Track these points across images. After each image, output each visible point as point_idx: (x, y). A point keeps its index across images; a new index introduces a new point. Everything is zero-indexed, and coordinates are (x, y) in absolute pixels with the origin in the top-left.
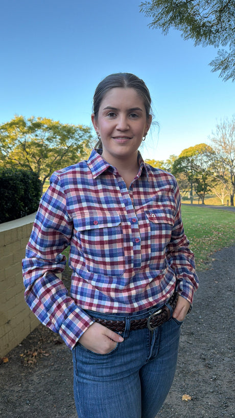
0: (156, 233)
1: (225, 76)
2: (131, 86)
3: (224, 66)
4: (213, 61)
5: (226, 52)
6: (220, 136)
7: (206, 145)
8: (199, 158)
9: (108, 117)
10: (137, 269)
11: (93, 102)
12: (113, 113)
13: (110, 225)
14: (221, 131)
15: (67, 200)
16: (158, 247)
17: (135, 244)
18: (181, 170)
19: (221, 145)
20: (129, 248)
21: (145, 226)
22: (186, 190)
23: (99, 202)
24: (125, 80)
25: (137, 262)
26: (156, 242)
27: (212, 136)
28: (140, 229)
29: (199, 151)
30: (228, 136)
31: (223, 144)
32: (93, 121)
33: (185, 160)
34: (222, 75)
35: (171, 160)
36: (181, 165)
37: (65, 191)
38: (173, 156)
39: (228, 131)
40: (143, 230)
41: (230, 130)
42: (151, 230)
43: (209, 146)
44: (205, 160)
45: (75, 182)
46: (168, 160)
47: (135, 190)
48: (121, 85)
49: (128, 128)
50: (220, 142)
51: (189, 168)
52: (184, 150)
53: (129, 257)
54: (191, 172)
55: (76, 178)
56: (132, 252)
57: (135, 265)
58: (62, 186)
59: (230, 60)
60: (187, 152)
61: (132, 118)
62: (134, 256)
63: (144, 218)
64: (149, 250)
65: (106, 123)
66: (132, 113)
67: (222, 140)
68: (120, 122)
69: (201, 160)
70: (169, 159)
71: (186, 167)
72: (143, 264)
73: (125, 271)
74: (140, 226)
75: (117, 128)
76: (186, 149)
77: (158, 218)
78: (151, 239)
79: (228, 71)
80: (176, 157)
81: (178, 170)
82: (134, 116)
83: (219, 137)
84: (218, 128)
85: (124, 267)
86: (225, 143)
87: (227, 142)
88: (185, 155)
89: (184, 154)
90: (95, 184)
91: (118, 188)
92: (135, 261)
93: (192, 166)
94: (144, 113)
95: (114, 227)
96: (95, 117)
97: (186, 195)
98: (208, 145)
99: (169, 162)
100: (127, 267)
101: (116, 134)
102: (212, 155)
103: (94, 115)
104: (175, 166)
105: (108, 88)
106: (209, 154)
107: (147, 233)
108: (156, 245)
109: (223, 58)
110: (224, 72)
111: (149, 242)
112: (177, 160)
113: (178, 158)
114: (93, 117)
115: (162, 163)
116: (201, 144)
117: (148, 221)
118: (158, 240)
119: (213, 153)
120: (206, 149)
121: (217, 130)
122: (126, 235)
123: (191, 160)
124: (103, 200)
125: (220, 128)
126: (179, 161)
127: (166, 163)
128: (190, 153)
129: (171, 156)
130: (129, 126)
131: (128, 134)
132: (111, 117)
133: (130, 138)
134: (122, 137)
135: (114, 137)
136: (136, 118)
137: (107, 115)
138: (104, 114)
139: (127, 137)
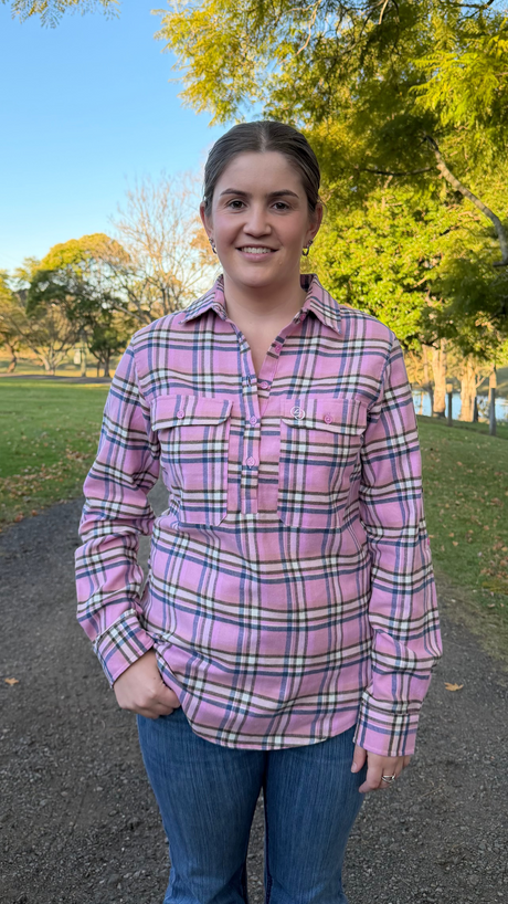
2: (273, 147)
6: (136, 219)
7: (108, 238)
9: (230, 209)
12: (239, 201)
14: (138, 206)
19: (140, 241)
24: (262, 136)
30: (153, 218)
31: (144, 238)
35: (28, 270)
36: (51, 282)
38: (33, 261)
43: (113, 242)
44: (107, 274)
46: (19, 270)
48: (254, 147)
49: (268, 230)
50: (137, 232)
51: (71, 290)
52: (56, 247)
60: (62, 252)
61: (279, 210)
65: (226, 220)
66: (276, 201)
67: (141, 228)
68: (253, 218)
69: (98, 272)
70: (23, 267)
71: (62, 288)
75: (246, 229)
76: (62, 245)
80: (39, 263)
81: (43, 293)
82: (281, 206)
83: (133, 221)
84: (132, 199)
86: (148, 236)
89: (56, 255)
93: (77, 287)
94: (303, 202)
96: (206, 210)
98: (112, 237)
99: (23, 275)
101: (244, 240)
103: (203, 205)
104: (35, 285)
114: (202, 210)
115: (5, 277)
116: (97, 235)
119: (126, 258)
120: (108, 248)
121: (128, 205)
125: (135, 200)
126: (44, 276)
127: (15, 277)
128: (70, 255)
129: (27, 260)
130: (272, 227)
131: (269, 242)
132: (235, 210)
133: (273, 250)
134: (257, 247)
135: (240, 249)
136: (285, 210)
137: (228, 205)
138: (221, 202)
139: (267, 248)
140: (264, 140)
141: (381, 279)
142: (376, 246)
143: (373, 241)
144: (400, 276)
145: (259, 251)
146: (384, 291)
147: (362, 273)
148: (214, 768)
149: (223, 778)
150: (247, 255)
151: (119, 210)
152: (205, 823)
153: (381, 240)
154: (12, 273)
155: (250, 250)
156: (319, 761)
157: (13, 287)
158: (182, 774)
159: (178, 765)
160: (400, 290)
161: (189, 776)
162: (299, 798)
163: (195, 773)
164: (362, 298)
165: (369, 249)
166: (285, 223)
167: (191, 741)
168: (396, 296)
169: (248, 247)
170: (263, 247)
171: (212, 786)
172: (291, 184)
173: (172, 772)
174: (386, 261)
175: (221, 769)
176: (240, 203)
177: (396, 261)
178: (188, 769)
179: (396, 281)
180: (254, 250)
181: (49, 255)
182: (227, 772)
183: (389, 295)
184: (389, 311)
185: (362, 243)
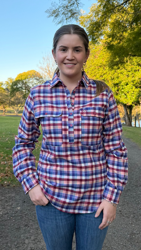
0: (86, 122)
1: (56, 21)
2: (75, 33)
3: (56, 15)
4: (48, 10)
5: (57, 4)
6: (45, 65)
7: (36, 72)
8: (31, 81)
9: (62, 51)
10: (72, 143)
11: (53, 42)
12: (65, 49)
13: (54, 116)
14: (46, 61)
15: (34, 102)
16: (87, 131)
17: (70, 127)
18: (17, 89)
19: (47, 72)
20: (65, 130)
21: (78, 117)
22: (22, 105)
23: (52, 103)
24: (71, 30)
25: (71, 139)
26: (85, 128)
27: (40, 65)
28: (75, 119)
29: (31, 76)
30: (51, 65)
31: (48, 71)
32: (53, 53)
33: (21, 82)
34: (54, 20)
35: (9, 82)
36: (17, 85)
37: (33, 97)
38: (10, 79)
39: (51, 62)
40: (76, 120)
41: (52, 61)
42: (82, 120)
43: (38, 73)
44: (36, 83)
45: (39, 92)
46: (6, 82)
47: (77, 95)
48: (70, 33)
49: (74, 58)
50: (46, 69)
51: (24, 88)
52: (19, 74)
53: (66, 135)
54: (25, 92)
55: (40, 90)
56: (68, 132)
57: (70, 141)
58: (32, 94)
59: (59, 10)
60: (21, 76)
61: (77, 52)
62: (69, 135)
63: (78, 113)
64: (80, 132)
65: (61, 55)
66: (76, 49)
67: (47, 68)
68: (69, 54)
69: (32, 82)
70: (8, 81)
71: (21, 87)
72: (76, 140)
73: (63, 143)
74: (75, 117)
75: (67, 58)
76: (21, 74)
77: (87, 113)
78: (82, 125)
79: (59, 18)
80: (13, 79)
81: (15, 89)
82: (77, 51)
83: (45, 66)
84: (44, 59)
85: (62, 141)
86: (49, 71)
87: (51, 70)
88: (20, 79)
89: (19, 77)
90: (52, 93)
91: (65, 94)
92: (70, 138)
93: (25, 87)
94: (84, 49)
95: (57, 117)
96: (54, 51)
97: (22, 109)
98: (37, 71)
99: (8, 83)
100: (64, 140)
101: (66, 61)
102: (40, 79)
103: (53, 50)
104: (12, 87)
105: (61, 34)
106: (38, 78)
107: (79, 122)
108: (85, 129)
109: (55, 8)
110: (56, 19)
111: (80, 127)
112: (14, 82)
113: (14, 80)
114: (53, 51)
115: (2, 84)
116: (32, 70)
117: (80, 115)
118: (87, 126)
119: (41, 78)
120: (36, 74)
121: (43, 61)
122: (64, 122)
123: (24, 82)
124: (54, 102)
125: (45, 60)
126: (15, 83)
127: (5, 84)
128: (24, 77)
129: (9, 79)
130: (75, 57)
131: (74, 62)
132: (64, 52)
133: (75, 64)
134: (70, 63)
135: (65, 64)
136: (78, 52)
137: (61, 50)
138: (59, 50)
139: (73, 64)
140: (72, 31)
141: (128, 84)
142: (127, 74)
143: (126, 73)
144: (134, 83)
145: (71, 64)
146: (129, 88)
147: (122, 83)
148: (58, 221)
149: (61, 224)
150: (67, 66)
151: (40, 63)
152: (55, 239)
153: (128, 73)
154: (4, 83)
155: (68, 64)
156: (92, 219)
157: (4, 87)
158: (48, 222)
159: (47, 220)
160: (134, 87)
161: (50, 223)
162: (86, 232)
163: (52, 222)
164: (123, 90)
165: (125, 75)
166: (79, 56)
167: (51, 212)
168: (133, 89)
169: (67, 63)
170: (72, 63)
171: (57, 226)
172: (80, 44)
173: (45, 221)
174: (130, 79)
175: (60, 221)
176: (65, 50)
177: (133, 79)
178: (50, 221)
179: (133, 85)
180: (69, 64)
181: (17, 77)
182: (62, 222)
183: (131, 89)
184: (131, 94)
185: (122, 74)
